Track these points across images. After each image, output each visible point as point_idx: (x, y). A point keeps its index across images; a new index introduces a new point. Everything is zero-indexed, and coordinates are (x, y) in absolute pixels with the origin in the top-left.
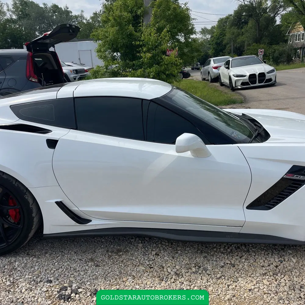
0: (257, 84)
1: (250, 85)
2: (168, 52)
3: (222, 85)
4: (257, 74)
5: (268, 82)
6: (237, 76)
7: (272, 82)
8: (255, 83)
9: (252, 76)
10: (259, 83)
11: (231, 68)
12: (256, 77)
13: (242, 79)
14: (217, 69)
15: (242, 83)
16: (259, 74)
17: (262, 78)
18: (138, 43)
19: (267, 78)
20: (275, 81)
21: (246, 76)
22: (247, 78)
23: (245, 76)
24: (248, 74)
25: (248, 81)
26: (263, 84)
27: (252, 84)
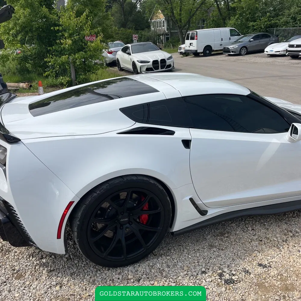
0: (160, 70)
1: (154, 71)
2: (87, 37)
3: (122, 69)
4: (159, 60)
5: (169, 68)
6: (142, 62)
7: (171, 67)
8: (158, 69)
9: (155, 62)
10: (161, 68)
11: (132, 53)
12: (158, 63)
13: (147, 65)
14: (111, 54)
15: (147, 68)
16: (161, 60)
17: (163, 64)
18: (57, 28)
19: (167, 64)
20: (173, 67)
22: (151, 63)
23: (149, 62)
24: (151, 61)
25: (152, 67)
26: (164, 69)
27: (155, 70)
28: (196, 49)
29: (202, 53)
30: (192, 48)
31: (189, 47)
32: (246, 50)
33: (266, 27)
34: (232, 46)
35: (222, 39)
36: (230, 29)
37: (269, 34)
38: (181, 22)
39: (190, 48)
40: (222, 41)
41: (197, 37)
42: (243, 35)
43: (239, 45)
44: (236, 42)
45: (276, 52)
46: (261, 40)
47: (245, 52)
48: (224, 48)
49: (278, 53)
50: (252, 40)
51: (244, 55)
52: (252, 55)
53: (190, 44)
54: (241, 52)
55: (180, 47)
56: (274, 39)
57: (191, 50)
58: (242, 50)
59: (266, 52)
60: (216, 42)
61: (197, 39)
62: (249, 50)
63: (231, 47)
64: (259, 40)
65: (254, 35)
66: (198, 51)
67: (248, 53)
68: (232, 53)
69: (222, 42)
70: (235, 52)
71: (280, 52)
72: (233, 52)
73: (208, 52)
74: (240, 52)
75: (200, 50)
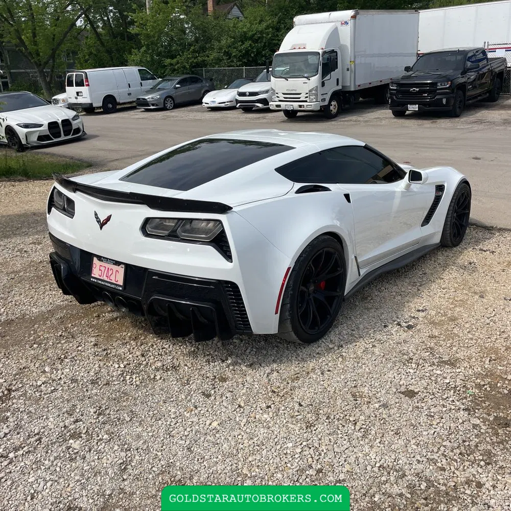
0: (63, 138)
1: (53, 140)
4: (60, 122)
5: (76, 134)
6: (27, 126)
7: (81, 133)
8: (60, 136)
9: (53, 125)
10: (65, 135)
12: (59, 127)
13: (38, 131)
15: (39, 136)
16: (63, 121)
17: (67, 128)
19: (74, 127)
20: (83, 131)
21: (43, 125)
22: (45, 128)
23: (40, 126)
24: (45, 123)
25: (48, 133)
26: (70, 137)
27: (55, 138)
28: (90, 102)
29: (100, 108)
30: (81, 100)
31: (76, 98)
32: (172, 102)
33: (192, 66)
34: (150, 96)
35: (129, 84)
36: (138, 70)
37: (199, 77)
38: (38, 55)
39: (78, 100)
40: (130, 87)
41: (87, 81)
42: (160, 79)
43: (161, 94)
44: (153, 90)
45: (219, 103)
46: (190, 86)
47: (172, 105)
48: (138, 99)
49: (223, 105)
50: (177, 86)
51: (171, 109)
52: (183, 109)
53: (78, 93)
54: (166, 105)
55: (55, 99)
56: (208, 85)
57: (80, 104)
58: (167, 101)
59: (206, 103)
60: (121, 90)
61: (88, 85)
62: (178, 101)
63: (148, 97)
64: (187, 87)
65: (179, 79)
66: (94, 105)
67: (177, 106)
68: (152, 107)
69: (130, 89)
70: (157, 105)
71: (225, 103)
72: (153, 105)
73: (110, 106)
74: (164, 105)
75: (98, 103)
